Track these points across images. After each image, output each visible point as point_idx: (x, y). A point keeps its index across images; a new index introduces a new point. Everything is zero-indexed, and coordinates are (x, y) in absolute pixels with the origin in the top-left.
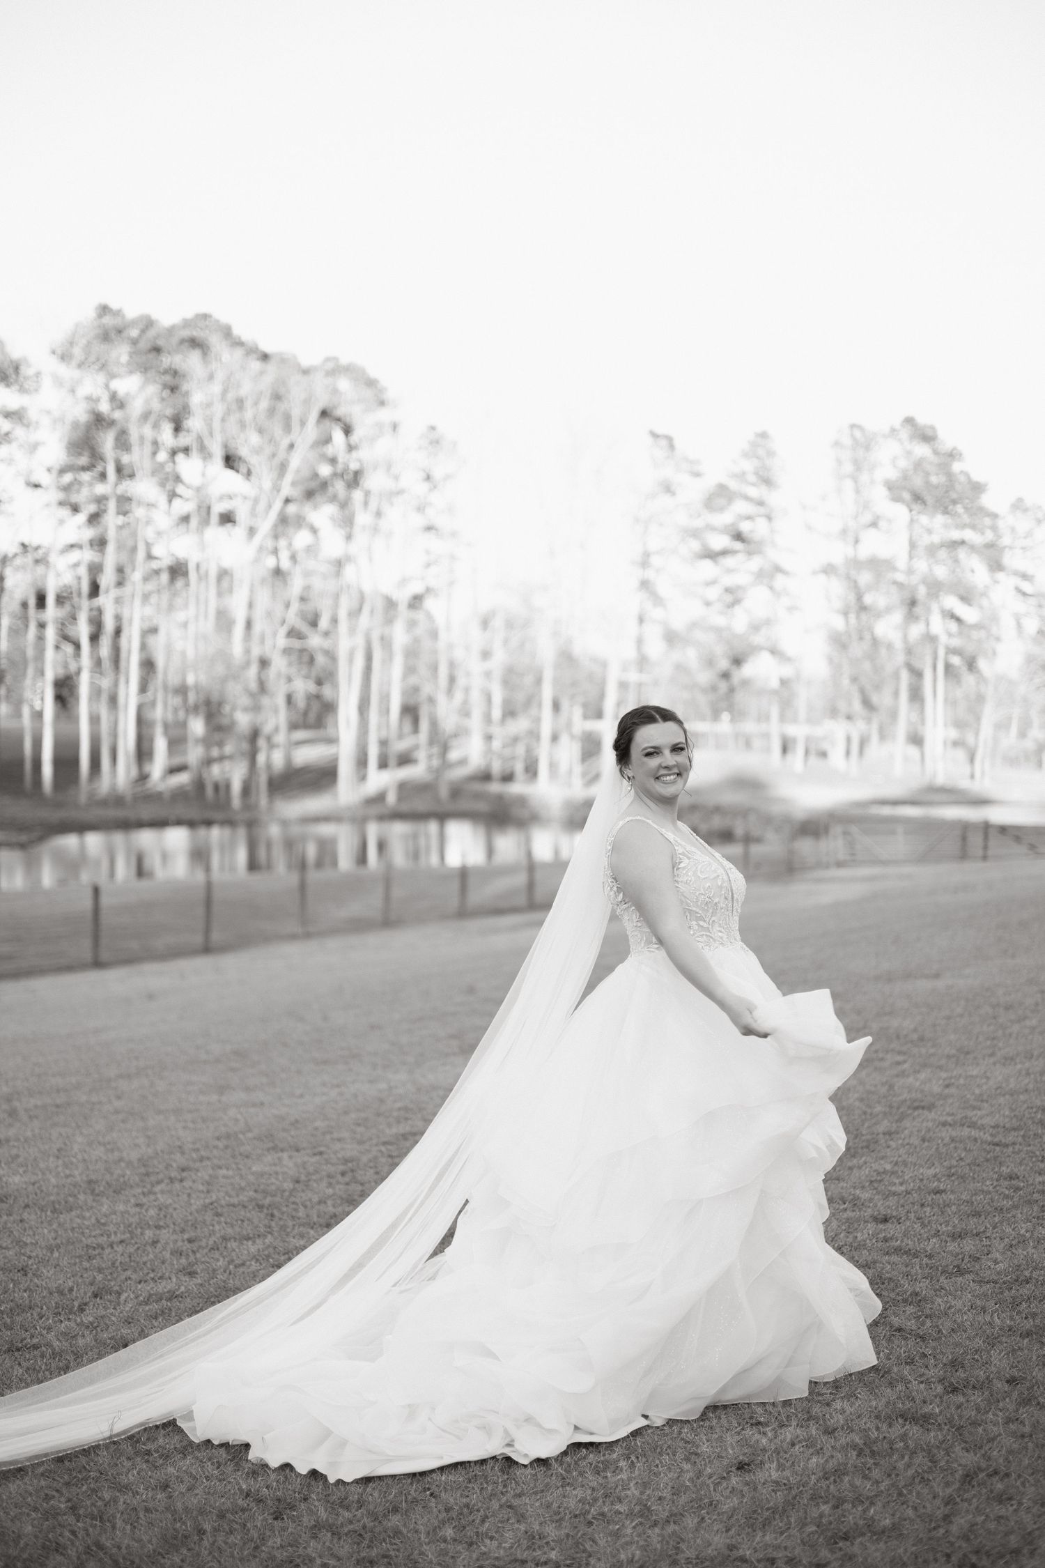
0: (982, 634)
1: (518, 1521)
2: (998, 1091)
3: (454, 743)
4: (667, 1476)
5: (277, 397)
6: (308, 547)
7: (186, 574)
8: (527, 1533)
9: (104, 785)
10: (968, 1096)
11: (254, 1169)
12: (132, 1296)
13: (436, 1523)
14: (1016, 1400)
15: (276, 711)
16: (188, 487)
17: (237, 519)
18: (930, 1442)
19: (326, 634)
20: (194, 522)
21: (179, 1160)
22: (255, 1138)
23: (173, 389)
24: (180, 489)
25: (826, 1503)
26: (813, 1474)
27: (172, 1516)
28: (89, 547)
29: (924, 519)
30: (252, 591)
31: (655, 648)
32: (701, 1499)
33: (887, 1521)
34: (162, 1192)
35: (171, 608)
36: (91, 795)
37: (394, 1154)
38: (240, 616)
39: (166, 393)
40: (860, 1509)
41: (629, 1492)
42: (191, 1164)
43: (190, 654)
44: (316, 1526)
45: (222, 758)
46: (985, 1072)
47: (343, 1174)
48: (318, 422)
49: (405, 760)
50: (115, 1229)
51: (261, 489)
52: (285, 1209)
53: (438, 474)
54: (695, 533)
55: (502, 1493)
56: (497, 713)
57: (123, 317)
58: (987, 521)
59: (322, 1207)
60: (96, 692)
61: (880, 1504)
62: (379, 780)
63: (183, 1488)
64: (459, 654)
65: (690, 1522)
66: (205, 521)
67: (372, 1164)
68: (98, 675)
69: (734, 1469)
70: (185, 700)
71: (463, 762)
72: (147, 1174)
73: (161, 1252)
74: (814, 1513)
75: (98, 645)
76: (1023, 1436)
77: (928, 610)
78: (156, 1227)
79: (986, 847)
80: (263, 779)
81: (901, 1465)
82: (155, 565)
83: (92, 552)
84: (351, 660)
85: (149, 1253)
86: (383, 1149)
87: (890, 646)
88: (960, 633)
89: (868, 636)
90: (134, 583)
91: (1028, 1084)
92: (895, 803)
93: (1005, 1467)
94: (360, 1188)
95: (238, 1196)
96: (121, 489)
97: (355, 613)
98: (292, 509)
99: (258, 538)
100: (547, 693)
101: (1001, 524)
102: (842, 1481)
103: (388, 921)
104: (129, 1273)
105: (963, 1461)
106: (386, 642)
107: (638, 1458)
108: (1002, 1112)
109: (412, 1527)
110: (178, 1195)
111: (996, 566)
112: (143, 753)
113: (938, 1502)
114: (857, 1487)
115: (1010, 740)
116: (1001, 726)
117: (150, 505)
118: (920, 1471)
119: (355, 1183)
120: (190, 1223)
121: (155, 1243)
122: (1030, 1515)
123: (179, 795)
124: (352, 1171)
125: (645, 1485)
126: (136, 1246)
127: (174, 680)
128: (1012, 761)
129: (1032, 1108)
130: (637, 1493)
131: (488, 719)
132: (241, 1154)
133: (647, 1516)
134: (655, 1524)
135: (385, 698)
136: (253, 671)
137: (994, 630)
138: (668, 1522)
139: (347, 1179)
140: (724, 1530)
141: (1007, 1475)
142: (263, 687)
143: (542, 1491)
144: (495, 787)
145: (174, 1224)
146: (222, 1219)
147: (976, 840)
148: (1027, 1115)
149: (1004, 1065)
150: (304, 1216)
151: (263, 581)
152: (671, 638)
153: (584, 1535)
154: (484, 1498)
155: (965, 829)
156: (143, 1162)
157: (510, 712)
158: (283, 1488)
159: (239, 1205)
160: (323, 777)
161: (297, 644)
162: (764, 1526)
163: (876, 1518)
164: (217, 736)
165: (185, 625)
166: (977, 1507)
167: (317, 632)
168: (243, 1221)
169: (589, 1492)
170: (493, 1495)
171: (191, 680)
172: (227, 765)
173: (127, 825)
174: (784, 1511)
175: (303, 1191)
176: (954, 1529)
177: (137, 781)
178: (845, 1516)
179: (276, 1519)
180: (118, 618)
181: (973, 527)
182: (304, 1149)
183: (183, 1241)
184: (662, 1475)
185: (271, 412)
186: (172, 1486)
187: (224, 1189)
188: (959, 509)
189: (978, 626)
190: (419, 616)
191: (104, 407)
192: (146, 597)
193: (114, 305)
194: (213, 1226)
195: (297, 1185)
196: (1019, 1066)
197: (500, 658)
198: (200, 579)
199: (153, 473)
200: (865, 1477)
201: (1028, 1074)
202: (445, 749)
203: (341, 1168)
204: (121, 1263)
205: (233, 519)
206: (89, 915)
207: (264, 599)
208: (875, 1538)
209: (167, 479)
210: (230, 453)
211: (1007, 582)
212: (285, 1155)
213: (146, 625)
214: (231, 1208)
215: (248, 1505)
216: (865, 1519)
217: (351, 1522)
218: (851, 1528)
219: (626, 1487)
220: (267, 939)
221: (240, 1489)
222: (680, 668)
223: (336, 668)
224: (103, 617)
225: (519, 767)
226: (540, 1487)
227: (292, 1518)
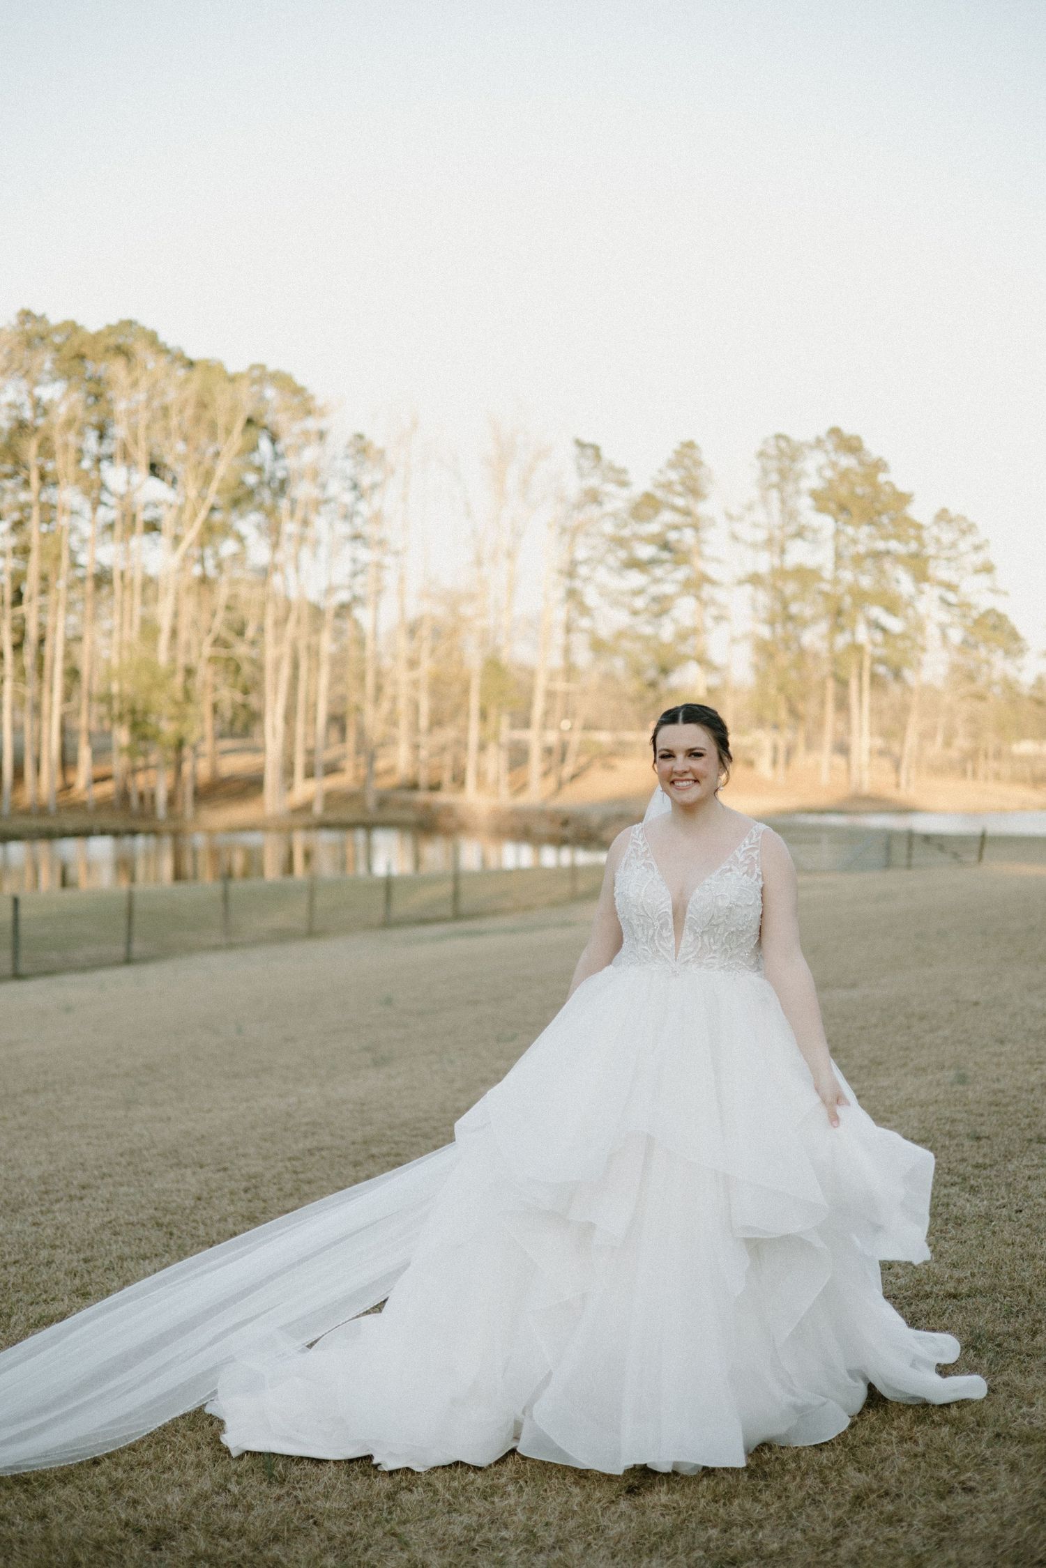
0: (908, 643)
1: (401, 1549)
2: (909, 1102)
3: (381, 752)
4: (555, 1500)
5: (202, 405)
6: (235, 555)
7: (110, 582)
8: (409, 1561)
9: (28, 794)
10: (879, 1107)
11: (156, 1186)
12: (23, 1318)
13: (317, 1551)
14: (911, 1418)
15: (202, 720)
16: (112, 494)
17: (163, 527)
18: (822, 1463)
19: (253, 643)
20: (118, 529)
21: (80, 1177)
22: (159, 1155)
23: (98, 397)
24: (105, 497)
25: (714, 1526)
26: (703, 1497)
27: (48, 1547)
28: (11, 555)
29: (850, 530)
30: (177, 599)
31: (583, 657)
32: (588, 1525)
33: (776, 1545)
34: (61, 1211)
35: (96, 617)
36: (15, 805)
37: (299, 1169)
38: (165, 623)
39: (91, 400)
40: (748, 1532)
41: (515, 1518)
42: (92, 1181)
43: (115, 662)
44: (194, 1557)
45: (147, 768)
46: (896, 1083)
47: (246, 1191)
48: (244, 431)
49: (332, 769)
50: (10, 1249)
51: (187, 498)
52: (184, 1227)
53: (366, 481)
54: (620, 542)
55: (387, 1521)
56: (424, 722)
57: (47, 323)
58: (912, 532)
59: (222, 1225)
60: (19, 702)
61: (769, 1527)
62: (305, 789)
63: (60, 1518)
64: (387, 662)
65: (576, 1548)
66: (130, 528)
67: (275, 1181)
68: (21, 684)
69: (623, 1492)
70: (110, 709)
71: (390, 771)
72: (47, 1192)
73: (55, 1273)
74: (702, 1537)
75: (21, 653)
76: (916, 1456)
77: (854, 621)
78: (51, 1247)
79: (909, 856)
80: (189, 790)
81: (792, 1486)
82: (79, 573)
83: (15, 561)
84: (277, 669)
85: (43, 1274)
86: (288, 1164)
87: (816, 656)
88: (886, 643)
89: (794, 647)
90: (58, 590)
91: (938, 1094)
92: (822, 812)
93: (896, 1487)
94: (263, 1205)
95: (138, 1214)
96: (44, 497)
97: (281, 622)
98: (218, 517)
99: (184, 546)
100: (474, 702)
101: (925, 534)
102: (731, 1504)
103: (312, 932)
104: (21, 1295)
105: (855, 1482)
106: (313, 652)
107: (526, 1482)
108: (911, 1124)
109: (292, 1556)
110: (77, 1214)
111: (921, 576)
112: (67, 762)
113: (827, 1524)
114: (746, 1510)
115: (935, 749)
116: (926, 735)
117: (73, 513)
118: (811, 1492)
119: (258, 1199)
120: (87, 1242)
121: (49, 1263)
122: (919, 1537)
123: (103, 805)
124: (256, 1187)
125: (533, 1510)
126: (30, 1266)
127: (97, 687)
128: (937, 770)
129: (941, 1119)
130: (523, 1518)
131: (415, 727)
132: (143, 1171)
133: (533, 1543)
134: (541, 1550)
135: (312, 707)
136: (179, 679)
137: (919, 640)
138: (554, 1548)
139: (249, 1196)
140: (610, 1556)
141: (898, 1496)
142: (188, 695)
143: (428, 1518)
144: (422, 797)
145: (70, 1243)
146: (120, 1238)
147: (900, 849)
148: (935, 1127)
149: (915, 1076)
150: (204, 1234)
151: (189, 589)
152: (598, 646)
153: (468, 1563)
154: (368, 1525)
155: (889, 837)
156: (43, 1180)
157: (437, 722)
158: (163, 1518)
159: (138, 1223)
160: (250, 786)
161: (223, 653)
162: (651, 1551)
163: (764, 1542)
164: (142, 746)
165: (109, 634)
166: (867, 1529)
167: (243, 641)
168: (140, 1240)
169: (475, 1518)
170: (377, 1523)
171: (115, 688)
172: (152, 773)
173: (50, 835)
174: (672, 1535)
175: (205, 1209)
176: (842, 1552)
177: (61, 791)
178: (733, 1541)
179: (154, 1549)
180: (41, 626)
181: (898, 537)
182: (208, 1165)
183: (79, 1261)
184: (551, 1499)
185: (197, 420)
186: (50, 1516)
187: (124, 1207)
188: (885, 519)
189: (903, 636)
190: (348, 625)
191: (28, 414)
192: (70, 606)
193: (37, 311)
194: (110, 1245)
195: (198, 1202)
196: (930, 1077)
197: (427, 665)
198: (124, 587)
199: (77, 481)
200: (756, 1500)
201: (938, 1084)
202: (372, 758)
203: (244, 1184)
204: (13, 1284)
205: (158, 528)
206: (9, 927)
207: (189, 606)
208: (762, 1562)
209: (92, 487)
210: (154, 461)
211: (932, 592)
212: (189, 1171)
213: (70, 634)
214: (130, 1226)
215: (126, 1535)
216: (753, 1543)
217: (230, 1552)
218: (739, 1553)
219: (512, 1513)
220: (190, 950)
221: (119, 1519)
222: (609, 677)
223: (263, 678)
224: (26, 626)
225: (446, 777)
226: (426, 1513)
227: (171, 1549)
